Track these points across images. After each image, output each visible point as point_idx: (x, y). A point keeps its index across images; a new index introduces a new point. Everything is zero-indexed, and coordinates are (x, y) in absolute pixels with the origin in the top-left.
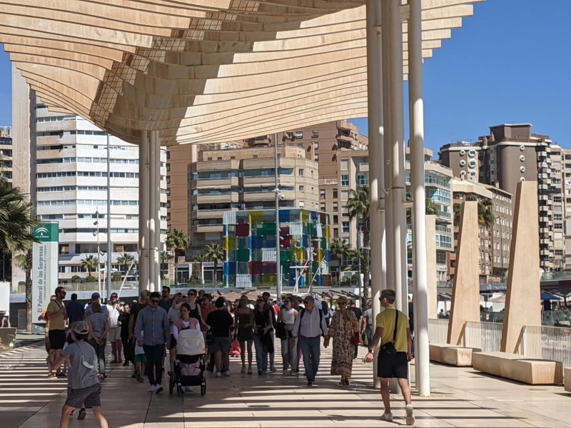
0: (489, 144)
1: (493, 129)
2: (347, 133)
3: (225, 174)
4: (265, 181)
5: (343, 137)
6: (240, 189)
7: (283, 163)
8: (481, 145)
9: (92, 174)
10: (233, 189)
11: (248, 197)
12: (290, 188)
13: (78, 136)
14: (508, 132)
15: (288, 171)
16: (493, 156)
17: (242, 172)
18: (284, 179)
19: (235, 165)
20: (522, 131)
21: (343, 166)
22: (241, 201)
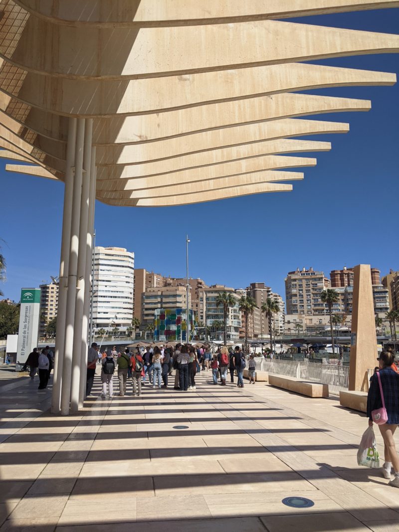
0: (250, 289)
1: (251, 284)
2: (201, 284)
3: (156, 297)
4: (171, 299)
5: (199, 285)
6: (161, 302)
7: (178, 293)
8: (248, 290)
9: (104, 297)
10: (158, 303)
11: (164, 305)
12: (181, 302)
13: (99, 282)
14: (257, 285)
15: (180, 296)
16: (252, 294)
17: (162, 296)
18: (178, 299)
19: (160, 293)
20: (262, 285)
21: (201, 294)
22: (161, 308)
